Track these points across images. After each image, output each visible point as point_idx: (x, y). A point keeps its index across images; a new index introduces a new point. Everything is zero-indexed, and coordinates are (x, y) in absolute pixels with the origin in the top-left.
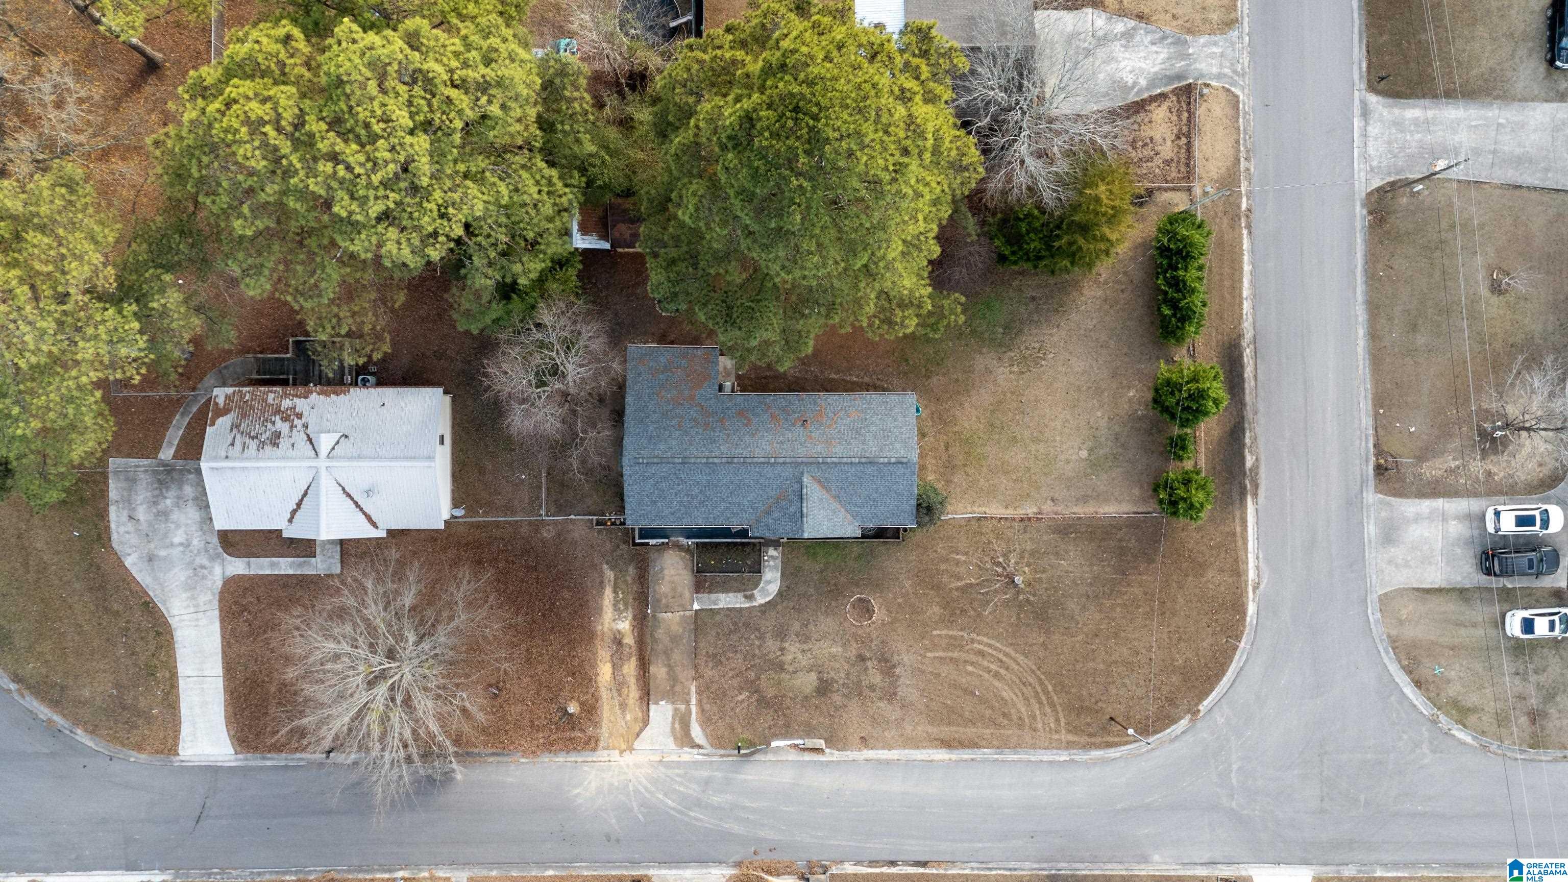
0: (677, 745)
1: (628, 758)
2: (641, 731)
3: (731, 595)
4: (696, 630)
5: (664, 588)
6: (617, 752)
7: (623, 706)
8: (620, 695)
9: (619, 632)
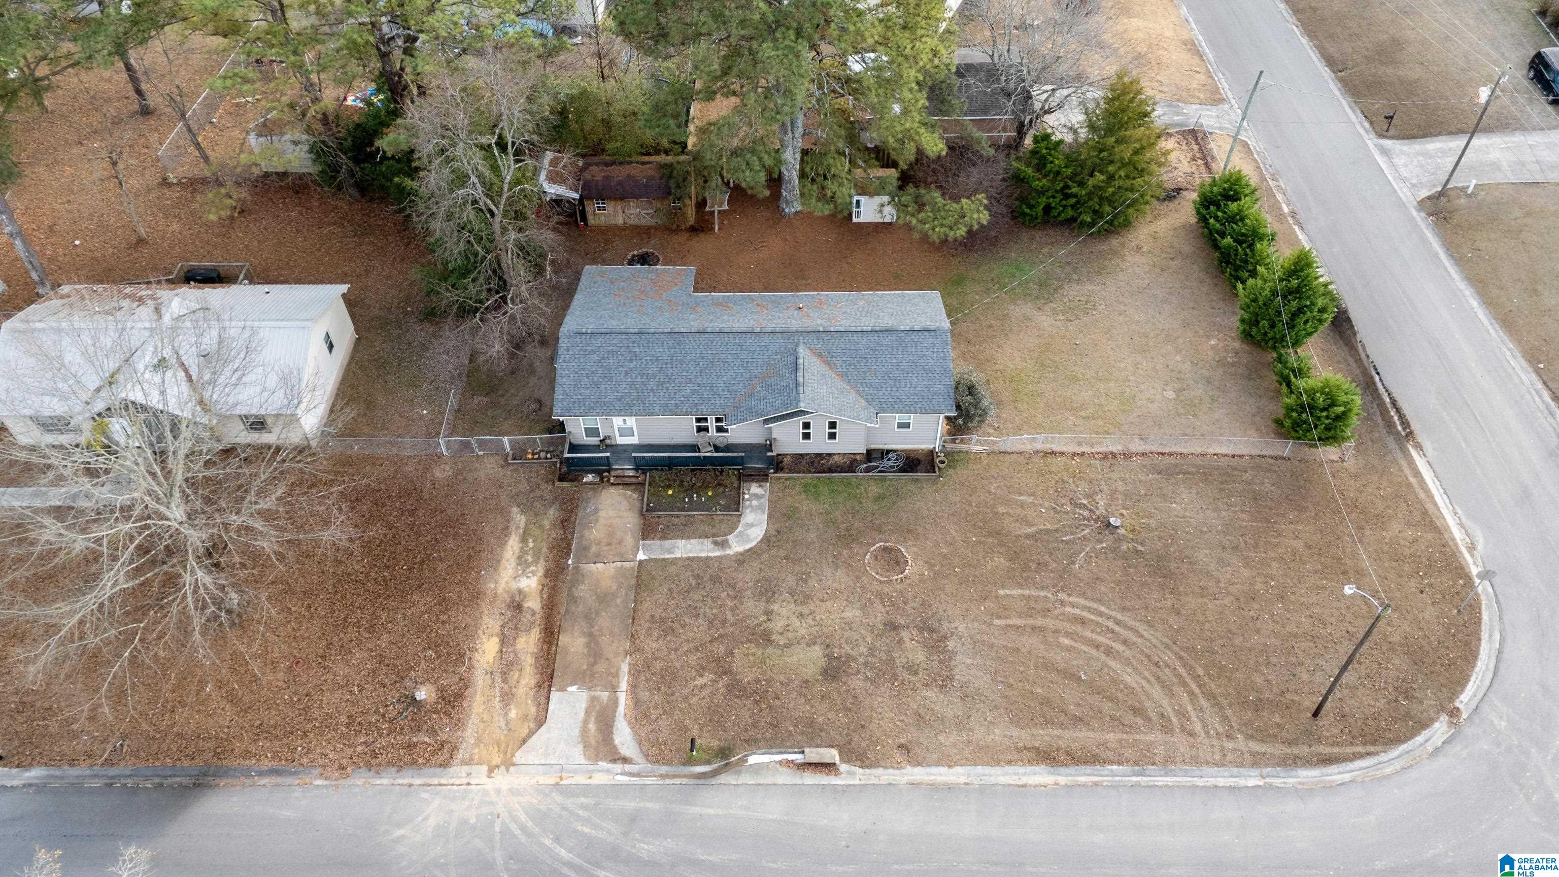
0: (589, 759)
1: (502, 780)
2: (531, 733)
3: (693, 541)
4: (638, 586)
5: (595, 533)
6: (484, 768)
7: (507, 697)
8: (505, 681)
9: (520, 591)
